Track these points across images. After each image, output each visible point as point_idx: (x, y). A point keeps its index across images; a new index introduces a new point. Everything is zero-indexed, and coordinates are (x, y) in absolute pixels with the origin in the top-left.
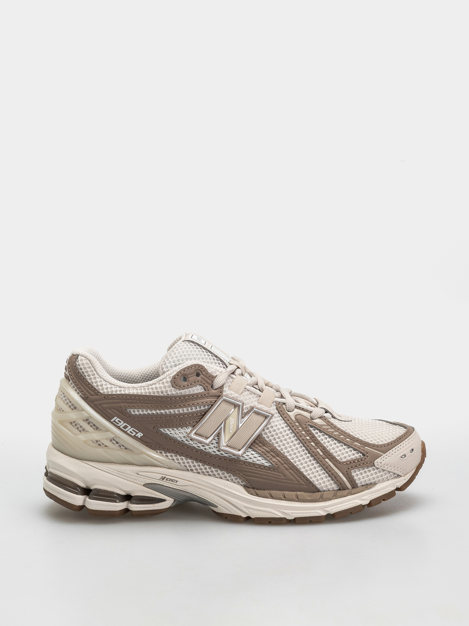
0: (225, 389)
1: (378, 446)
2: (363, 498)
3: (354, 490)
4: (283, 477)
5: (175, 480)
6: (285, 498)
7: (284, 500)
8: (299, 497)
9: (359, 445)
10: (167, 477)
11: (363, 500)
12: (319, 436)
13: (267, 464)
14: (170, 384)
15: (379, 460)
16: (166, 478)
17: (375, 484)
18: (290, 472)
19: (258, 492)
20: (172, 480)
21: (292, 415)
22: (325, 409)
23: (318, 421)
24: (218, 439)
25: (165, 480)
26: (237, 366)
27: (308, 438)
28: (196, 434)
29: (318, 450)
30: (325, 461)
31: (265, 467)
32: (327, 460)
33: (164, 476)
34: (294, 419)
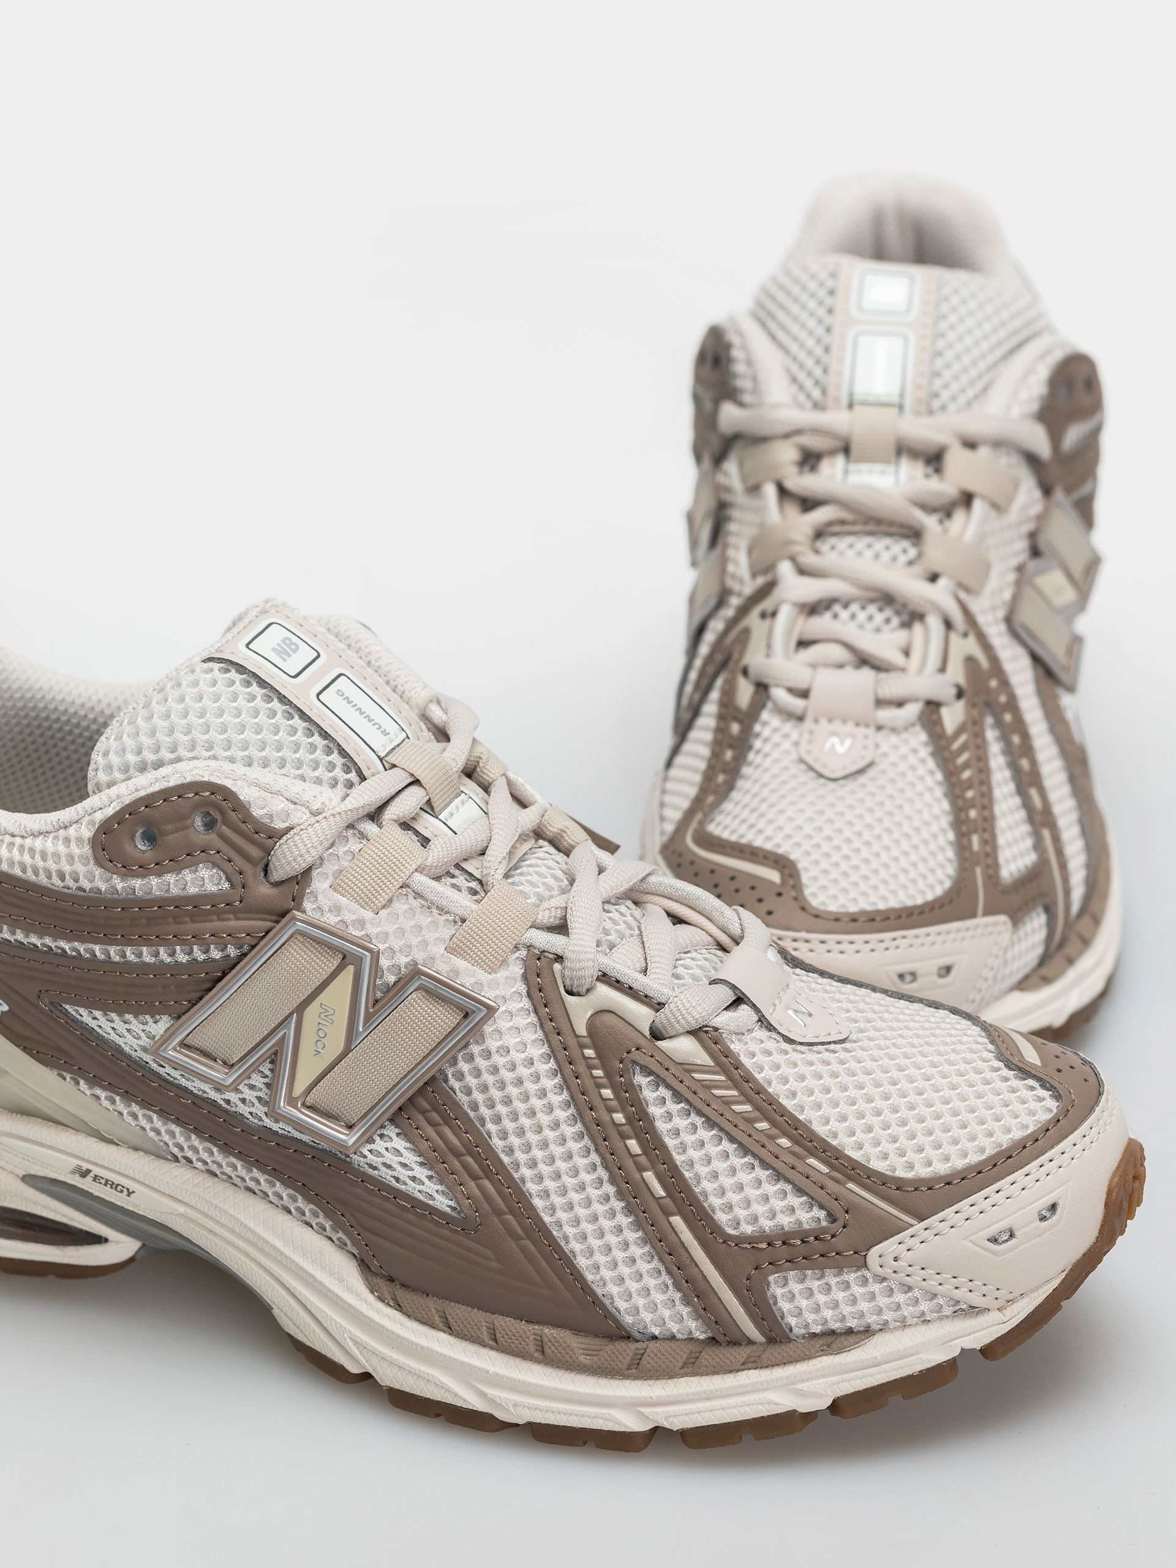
0: (320, 884)
1: (900, 1184)
2: (800, 1386)
3: (774, 1351)
4: (495, 1264)
5: (123, 1187)
6: (495, 1342)
7: (492, 1348)
8: (547, 1350)
9: (825, 1169)
10: (96, 1170)
11: (803, 1394)
12: (669, 1116)
13: (443, 1203)
14: (87, 850)
15: (889, 1246)
16: (92, 1174)
17: (867, 1332)
18: (524, 1250)
19: (403, 1295)
20: (113, 1183)
21: (580, 1011)
22: (734, 988)
23: (684, 1048)
24: (272, 1070)
25: (89, 1178)
26: (412, 775)
27: (619, 1117)
28: (183, 1045)
29: (649, 1176)
30: (670, 1224)
31: (433, 1211)
32: (677, 1221)
33: (85, 1166)
34: (582, 1030)
